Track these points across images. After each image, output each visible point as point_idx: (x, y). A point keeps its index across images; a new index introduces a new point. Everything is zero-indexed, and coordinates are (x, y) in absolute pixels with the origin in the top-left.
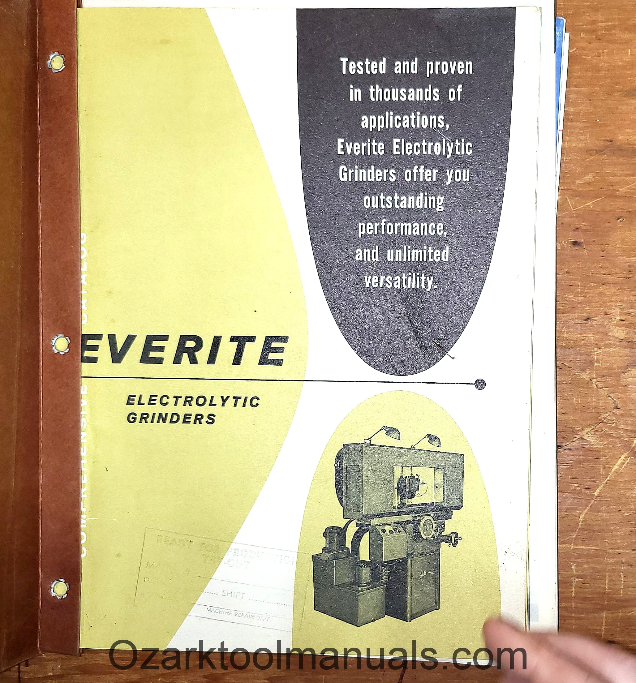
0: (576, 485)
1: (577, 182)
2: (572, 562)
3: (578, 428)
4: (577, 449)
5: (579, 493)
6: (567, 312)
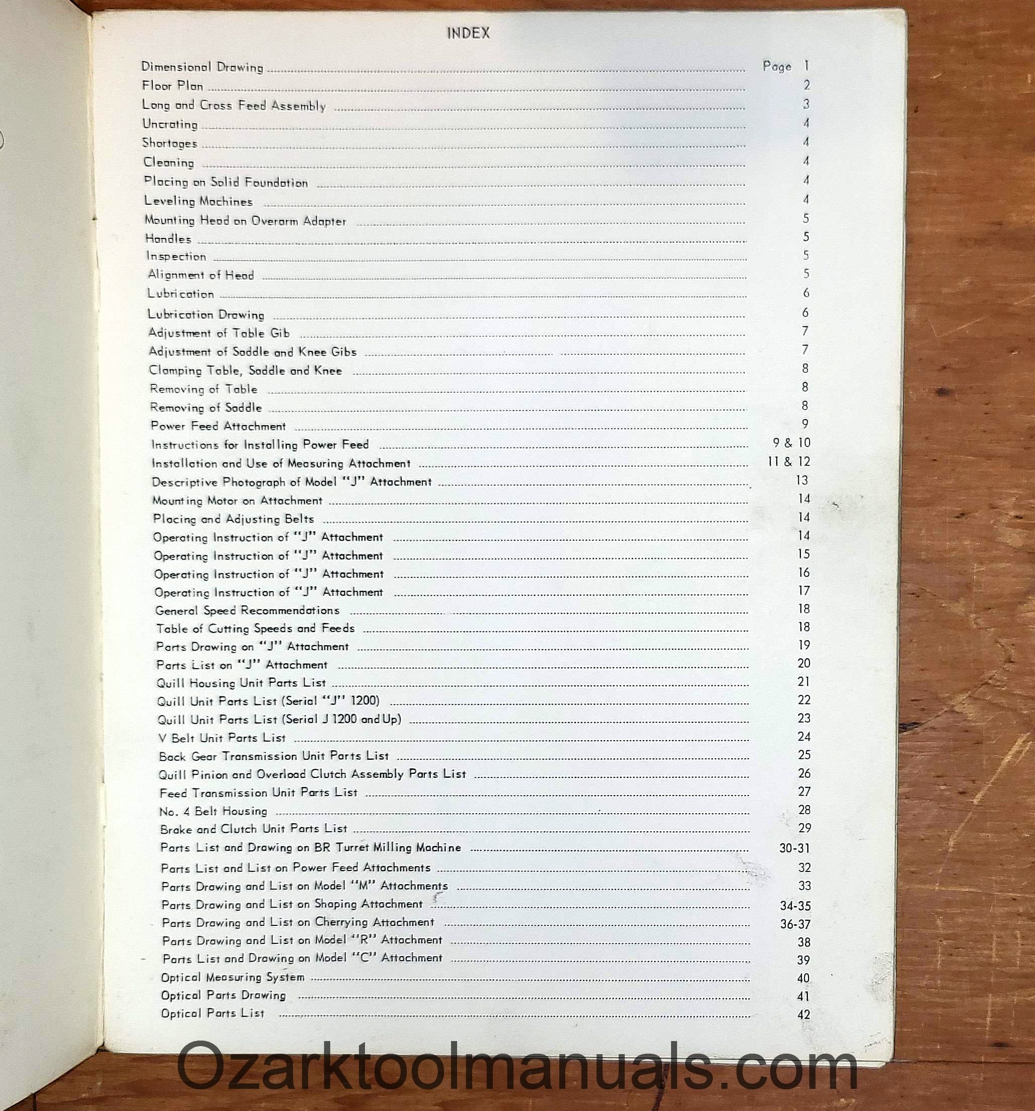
0: (943, 787)
1: (945, 290)
2: (937, 913)
3: (946, 693)
4: (946, 729)
5: (949, 799)
6: (928, 505)
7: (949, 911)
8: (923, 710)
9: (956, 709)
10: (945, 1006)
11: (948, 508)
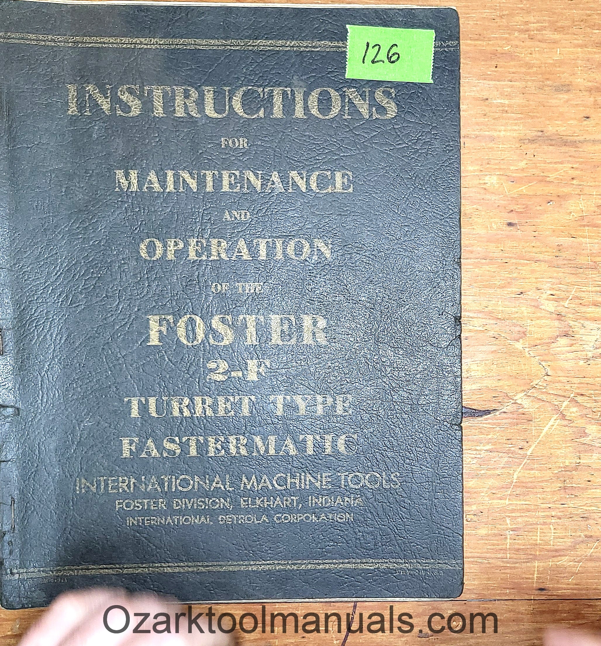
0: (510, 446)
1: (512, 168)
2: (507, 516)
3: (512, 393)
4: (512, 413)
5: (513, 452)
6: (503, 287)
7: (513, 515)
8: (500, 402)
9: (517, 401)
10: (511, 568)
11: (513, 289)
